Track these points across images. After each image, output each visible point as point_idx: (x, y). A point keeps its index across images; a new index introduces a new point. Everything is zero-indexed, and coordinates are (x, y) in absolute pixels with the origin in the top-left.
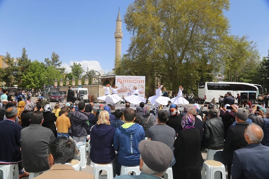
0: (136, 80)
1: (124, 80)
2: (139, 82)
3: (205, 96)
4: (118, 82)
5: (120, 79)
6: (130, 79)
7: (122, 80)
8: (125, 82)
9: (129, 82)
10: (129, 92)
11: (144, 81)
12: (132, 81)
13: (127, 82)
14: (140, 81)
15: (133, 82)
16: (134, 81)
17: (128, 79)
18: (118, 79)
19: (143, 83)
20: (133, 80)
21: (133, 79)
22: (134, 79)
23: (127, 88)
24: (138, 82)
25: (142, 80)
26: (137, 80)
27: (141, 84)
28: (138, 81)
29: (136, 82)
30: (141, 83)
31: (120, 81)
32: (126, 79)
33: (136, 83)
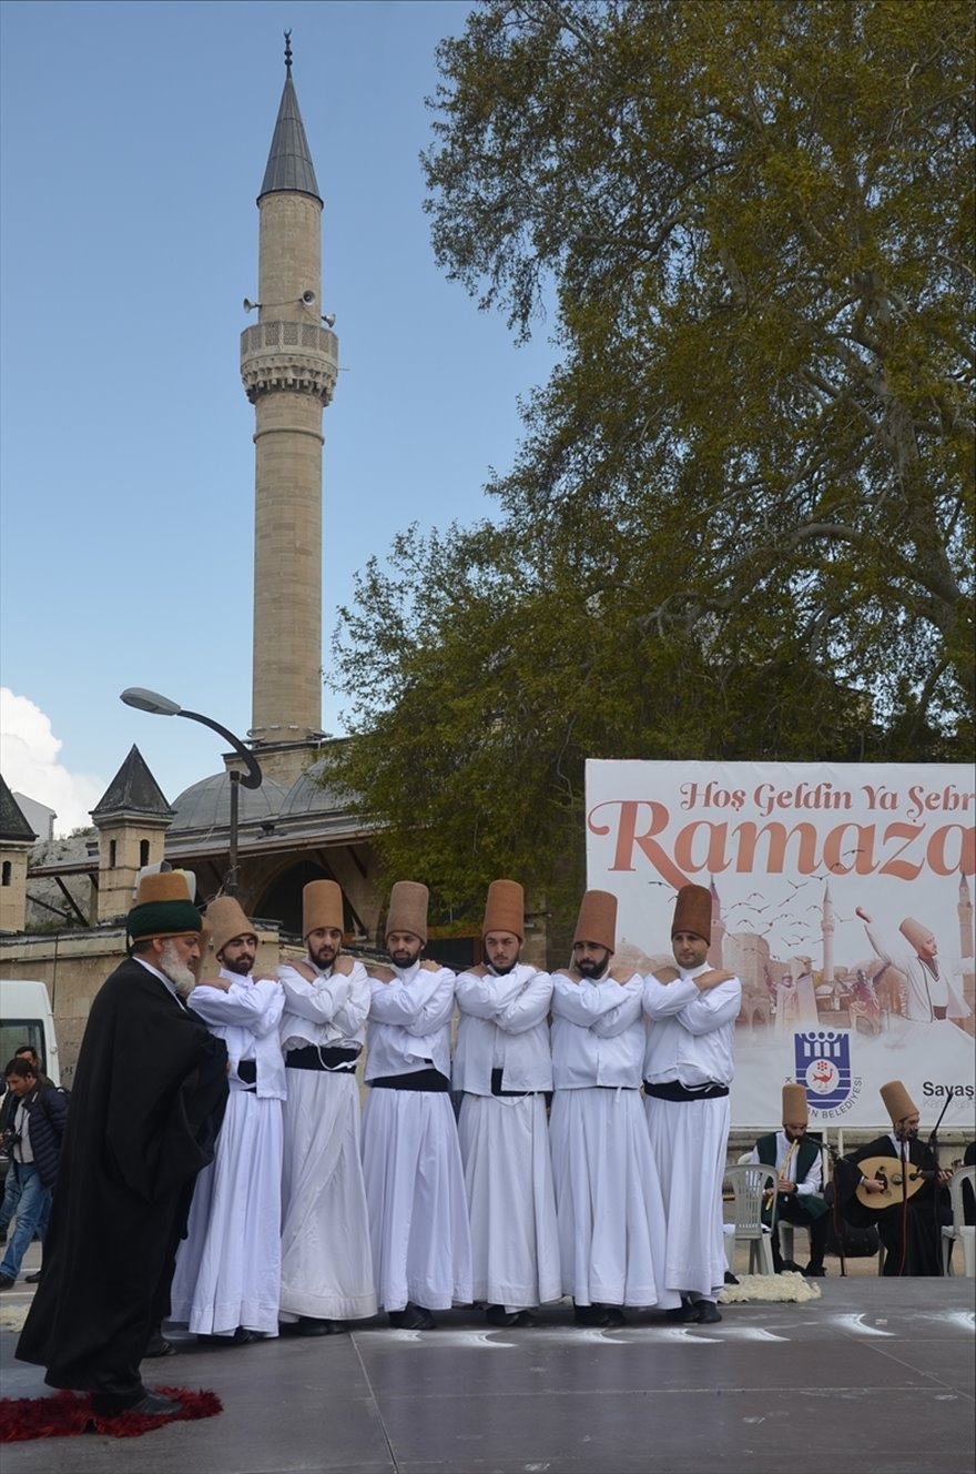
0: (911, 832)
1: (719, 833)
4: (622, 863)
5: (660, 815)
6: (825, 820)
7: (686, 836)
8: (745, 865)
9: (806, 866)
10: (810, 1024)
12: (850, 840)
13: (775, 865)
15: (864, 867)
16: (882, 852)
17: (789, 817)
18: (629, 810)
20: (867, 834)
21: (860, 813)
22: (882, 818)
23: (781, 952)
24: (939, 868)
26: (932, 820)
28: (941, 834)
29: (916, 852)
31: (667, 841)
32: (750, 812)
33: (907, 872)
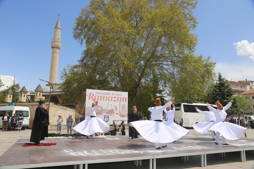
0: (116, 97)
1: (98, 97)
2: (120, 101)
3: (182, 119)
4: (89, 99)
5: (93, 95)
6: (108, 96)
7: (95, 97)
8: (101, 100)
9: (106, 100)
10: (106, 114)
11: (126, 98)
12: (110, 98)
13: (103, 100)
14: (121, 98)
15: (111, 100)
16: (113, 99)
17: (105, 96)
18: (90, 94)
19: (126, 101)
20: (112, 97)
21: (111, 95)
22: (113, 96)
23: (103, 108)
24: (118, 101)
25: (123, 98)
26: (118, 97)
27: (122, 103)
28: (118, 98)
29: (116, 99)
30: (123, 101)
31: (94, 97)
32: (101, 95)
33: (115, 101)
